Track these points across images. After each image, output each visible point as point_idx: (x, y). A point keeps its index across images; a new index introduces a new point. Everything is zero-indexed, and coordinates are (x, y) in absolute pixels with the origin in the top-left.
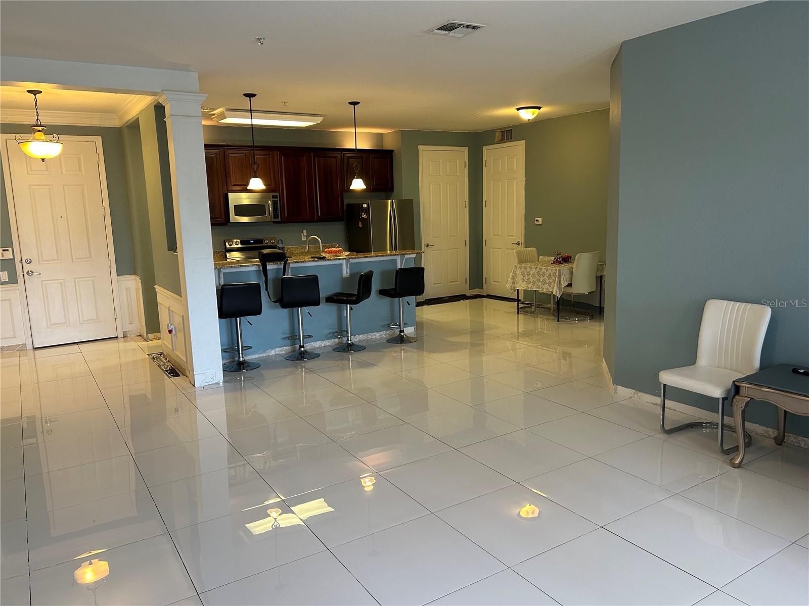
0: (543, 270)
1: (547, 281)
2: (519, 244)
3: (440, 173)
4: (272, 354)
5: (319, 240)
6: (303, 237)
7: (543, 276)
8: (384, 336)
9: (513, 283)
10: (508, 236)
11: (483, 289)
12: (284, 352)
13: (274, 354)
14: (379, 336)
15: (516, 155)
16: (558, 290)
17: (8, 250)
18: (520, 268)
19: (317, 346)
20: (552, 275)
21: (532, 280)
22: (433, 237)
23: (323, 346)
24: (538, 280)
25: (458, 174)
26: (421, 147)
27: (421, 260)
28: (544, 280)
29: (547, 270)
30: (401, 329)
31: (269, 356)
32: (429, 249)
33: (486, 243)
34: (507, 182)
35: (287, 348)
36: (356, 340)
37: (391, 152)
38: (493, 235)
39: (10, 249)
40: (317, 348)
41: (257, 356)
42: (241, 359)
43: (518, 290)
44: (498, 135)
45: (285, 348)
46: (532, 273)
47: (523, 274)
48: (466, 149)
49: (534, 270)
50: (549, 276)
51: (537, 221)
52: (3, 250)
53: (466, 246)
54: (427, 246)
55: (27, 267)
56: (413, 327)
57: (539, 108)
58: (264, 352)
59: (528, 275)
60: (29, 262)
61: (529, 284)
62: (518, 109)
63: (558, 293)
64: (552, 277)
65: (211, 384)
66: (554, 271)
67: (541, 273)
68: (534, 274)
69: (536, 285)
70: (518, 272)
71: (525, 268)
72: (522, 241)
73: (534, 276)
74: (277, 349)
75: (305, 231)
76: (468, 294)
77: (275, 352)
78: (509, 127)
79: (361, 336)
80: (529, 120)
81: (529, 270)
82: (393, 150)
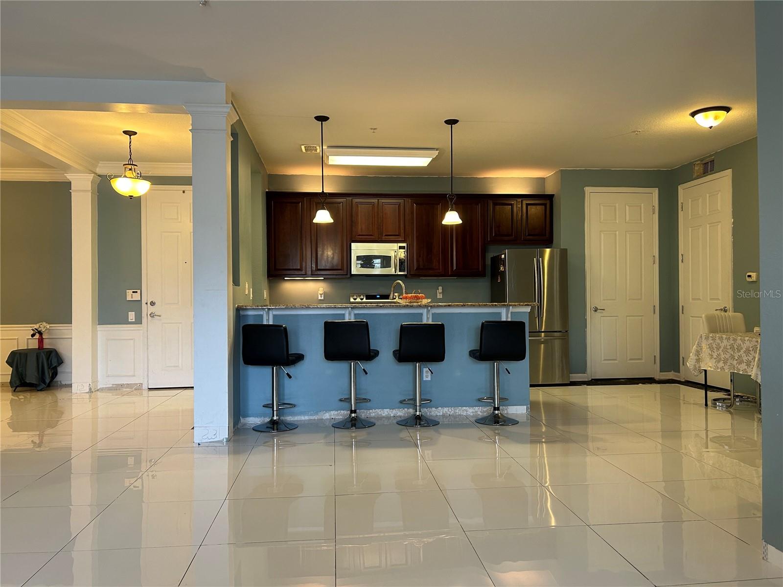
0: (739, 342)
1: (745, 358)
2: (725, 311)
3: (616, 220)
4: (326, 418)
5: (403, 285)
6: (438, 294)
7: (739, 351)
8: (479, 413)
9: (698, 360)
10: (711, 299)
11: (679, 372)
12: (341, 417)
13: (329, 418)
14: (473, 412)
15: (720, 191)
16: (759, 373)
17: (137, 292)
18: (707, 338)
19: (384, 415)
20: (751, 349)
21: (723, 356)
22: (604, 300)
23: (392, 415)
24: (733, 357)
25: (643, 222)
26: (588, 189)
27: (586, 328)
28: (740, 357)
29: (743, 341)
30: (495, 405)
31: (323, 419)
32: (598, 314)
33: (683, 310)
34: (710, 227)
35: (345, 412)
36: (438, 414)
37: (550, 197)
38: (693, 299)
39: (139, 291)
40: (384, 417)
41: (307, 418)
42: (275, 418)
43: (705, 371)
44: (698, 169)
45: (342, 411)
46: (722, 345)
47: (711, 348)
48: (656, 192)
49: (725, 342)
50: (747, 351)
51: (749, 276)
52: (133, 292)
53: (654, 313)
54: (596, 311)
55: (151, 309)
56: (525, 407)
57: (727, 109)
58: (317, 413)
59: (718, 349)
60: (153, 304)
61: (719, 362)
62: (693, 114)
63: (760, 377)
64: (752, 352)
65: (213, 442)
66: (754, 343)
67: (736, 347)
68: (725, 348)
69: (728, 364)
70: (704, 346)
71: (714, 339)
72: (729, 305)
73: (725, 350)
74: (332, 412)
75: (440, 288)
76: (657, 378)
77: (330, 416)
78: (711, 156)
79: (446, 409)
80: (711, 127)
81: (718, 341)
82: (554, 195)
